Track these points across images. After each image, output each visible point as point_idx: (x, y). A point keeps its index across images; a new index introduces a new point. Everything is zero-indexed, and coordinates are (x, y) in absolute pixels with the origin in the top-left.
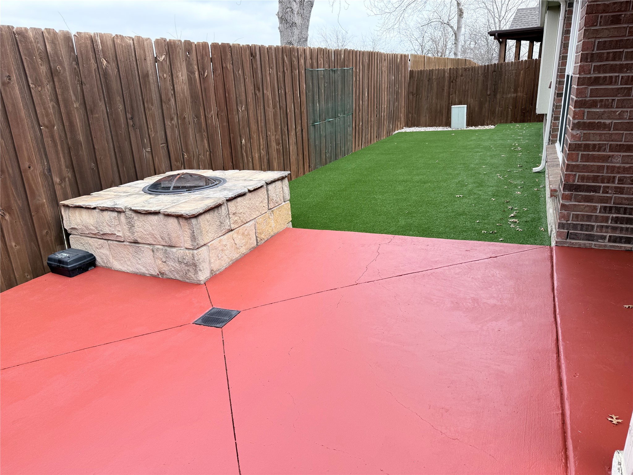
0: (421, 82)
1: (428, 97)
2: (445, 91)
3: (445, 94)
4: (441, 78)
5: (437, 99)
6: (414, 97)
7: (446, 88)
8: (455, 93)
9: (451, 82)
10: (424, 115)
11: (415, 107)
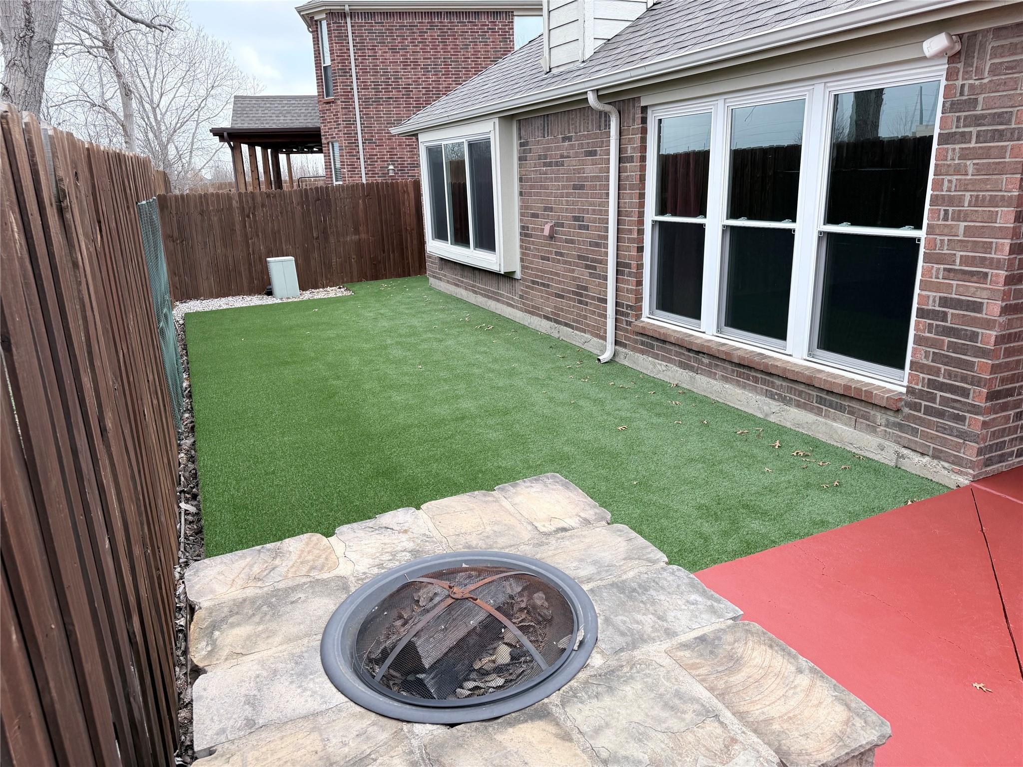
0: (186, 217)
1: (205, 243)
2: (238, 232)
3: (239, 238)
4: (225, 210)
5: (225, 246)
6: (177, 244)
7: (238, 227)
8: (258, 236)
9: (245, 216)
10: (204, 277)
11: (184, 262)
